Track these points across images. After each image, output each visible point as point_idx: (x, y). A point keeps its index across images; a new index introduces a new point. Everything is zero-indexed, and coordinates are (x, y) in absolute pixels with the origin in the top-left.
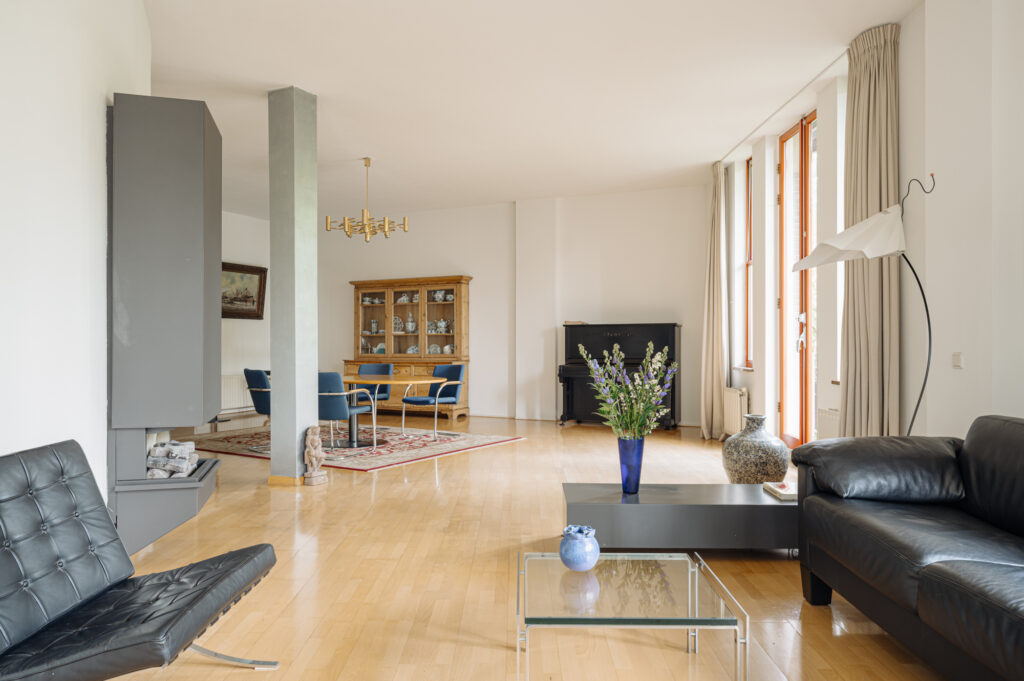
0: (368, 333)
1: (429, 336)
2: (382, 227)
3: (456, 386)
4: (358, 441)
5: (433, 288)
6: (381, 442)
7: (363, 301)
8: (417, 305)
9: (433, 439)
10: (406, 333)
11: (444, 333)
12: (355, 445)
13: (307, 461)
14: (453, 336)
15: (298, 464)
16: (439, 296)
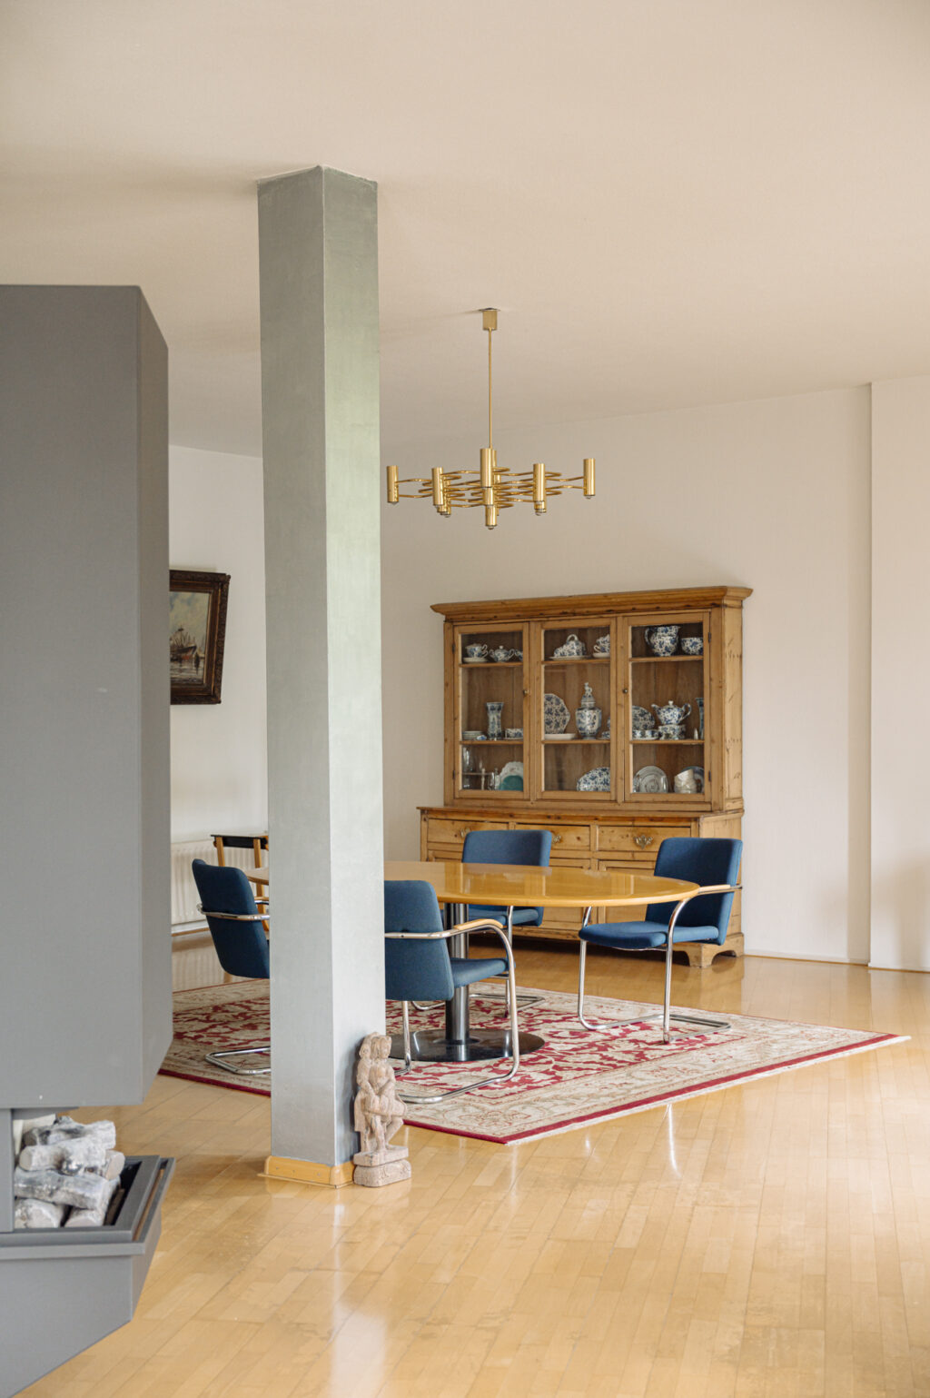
0: (478, 737)
1: (637, 746)
2: (529, 487)
3: (718, 899)
4: (469, 1041)
5: (644, 621)
6: (531, 1044)
7: (465, 654)
8: (606, 664)
9: (659, 1036)
10: (581, 736)
11: (676, 739)
12: (462, 1051)
13: (360, 1125)
14: (701, 747)
15: (339, 1131)
16: (664, 640)
